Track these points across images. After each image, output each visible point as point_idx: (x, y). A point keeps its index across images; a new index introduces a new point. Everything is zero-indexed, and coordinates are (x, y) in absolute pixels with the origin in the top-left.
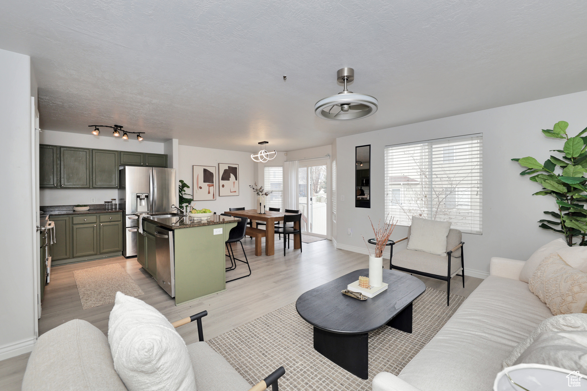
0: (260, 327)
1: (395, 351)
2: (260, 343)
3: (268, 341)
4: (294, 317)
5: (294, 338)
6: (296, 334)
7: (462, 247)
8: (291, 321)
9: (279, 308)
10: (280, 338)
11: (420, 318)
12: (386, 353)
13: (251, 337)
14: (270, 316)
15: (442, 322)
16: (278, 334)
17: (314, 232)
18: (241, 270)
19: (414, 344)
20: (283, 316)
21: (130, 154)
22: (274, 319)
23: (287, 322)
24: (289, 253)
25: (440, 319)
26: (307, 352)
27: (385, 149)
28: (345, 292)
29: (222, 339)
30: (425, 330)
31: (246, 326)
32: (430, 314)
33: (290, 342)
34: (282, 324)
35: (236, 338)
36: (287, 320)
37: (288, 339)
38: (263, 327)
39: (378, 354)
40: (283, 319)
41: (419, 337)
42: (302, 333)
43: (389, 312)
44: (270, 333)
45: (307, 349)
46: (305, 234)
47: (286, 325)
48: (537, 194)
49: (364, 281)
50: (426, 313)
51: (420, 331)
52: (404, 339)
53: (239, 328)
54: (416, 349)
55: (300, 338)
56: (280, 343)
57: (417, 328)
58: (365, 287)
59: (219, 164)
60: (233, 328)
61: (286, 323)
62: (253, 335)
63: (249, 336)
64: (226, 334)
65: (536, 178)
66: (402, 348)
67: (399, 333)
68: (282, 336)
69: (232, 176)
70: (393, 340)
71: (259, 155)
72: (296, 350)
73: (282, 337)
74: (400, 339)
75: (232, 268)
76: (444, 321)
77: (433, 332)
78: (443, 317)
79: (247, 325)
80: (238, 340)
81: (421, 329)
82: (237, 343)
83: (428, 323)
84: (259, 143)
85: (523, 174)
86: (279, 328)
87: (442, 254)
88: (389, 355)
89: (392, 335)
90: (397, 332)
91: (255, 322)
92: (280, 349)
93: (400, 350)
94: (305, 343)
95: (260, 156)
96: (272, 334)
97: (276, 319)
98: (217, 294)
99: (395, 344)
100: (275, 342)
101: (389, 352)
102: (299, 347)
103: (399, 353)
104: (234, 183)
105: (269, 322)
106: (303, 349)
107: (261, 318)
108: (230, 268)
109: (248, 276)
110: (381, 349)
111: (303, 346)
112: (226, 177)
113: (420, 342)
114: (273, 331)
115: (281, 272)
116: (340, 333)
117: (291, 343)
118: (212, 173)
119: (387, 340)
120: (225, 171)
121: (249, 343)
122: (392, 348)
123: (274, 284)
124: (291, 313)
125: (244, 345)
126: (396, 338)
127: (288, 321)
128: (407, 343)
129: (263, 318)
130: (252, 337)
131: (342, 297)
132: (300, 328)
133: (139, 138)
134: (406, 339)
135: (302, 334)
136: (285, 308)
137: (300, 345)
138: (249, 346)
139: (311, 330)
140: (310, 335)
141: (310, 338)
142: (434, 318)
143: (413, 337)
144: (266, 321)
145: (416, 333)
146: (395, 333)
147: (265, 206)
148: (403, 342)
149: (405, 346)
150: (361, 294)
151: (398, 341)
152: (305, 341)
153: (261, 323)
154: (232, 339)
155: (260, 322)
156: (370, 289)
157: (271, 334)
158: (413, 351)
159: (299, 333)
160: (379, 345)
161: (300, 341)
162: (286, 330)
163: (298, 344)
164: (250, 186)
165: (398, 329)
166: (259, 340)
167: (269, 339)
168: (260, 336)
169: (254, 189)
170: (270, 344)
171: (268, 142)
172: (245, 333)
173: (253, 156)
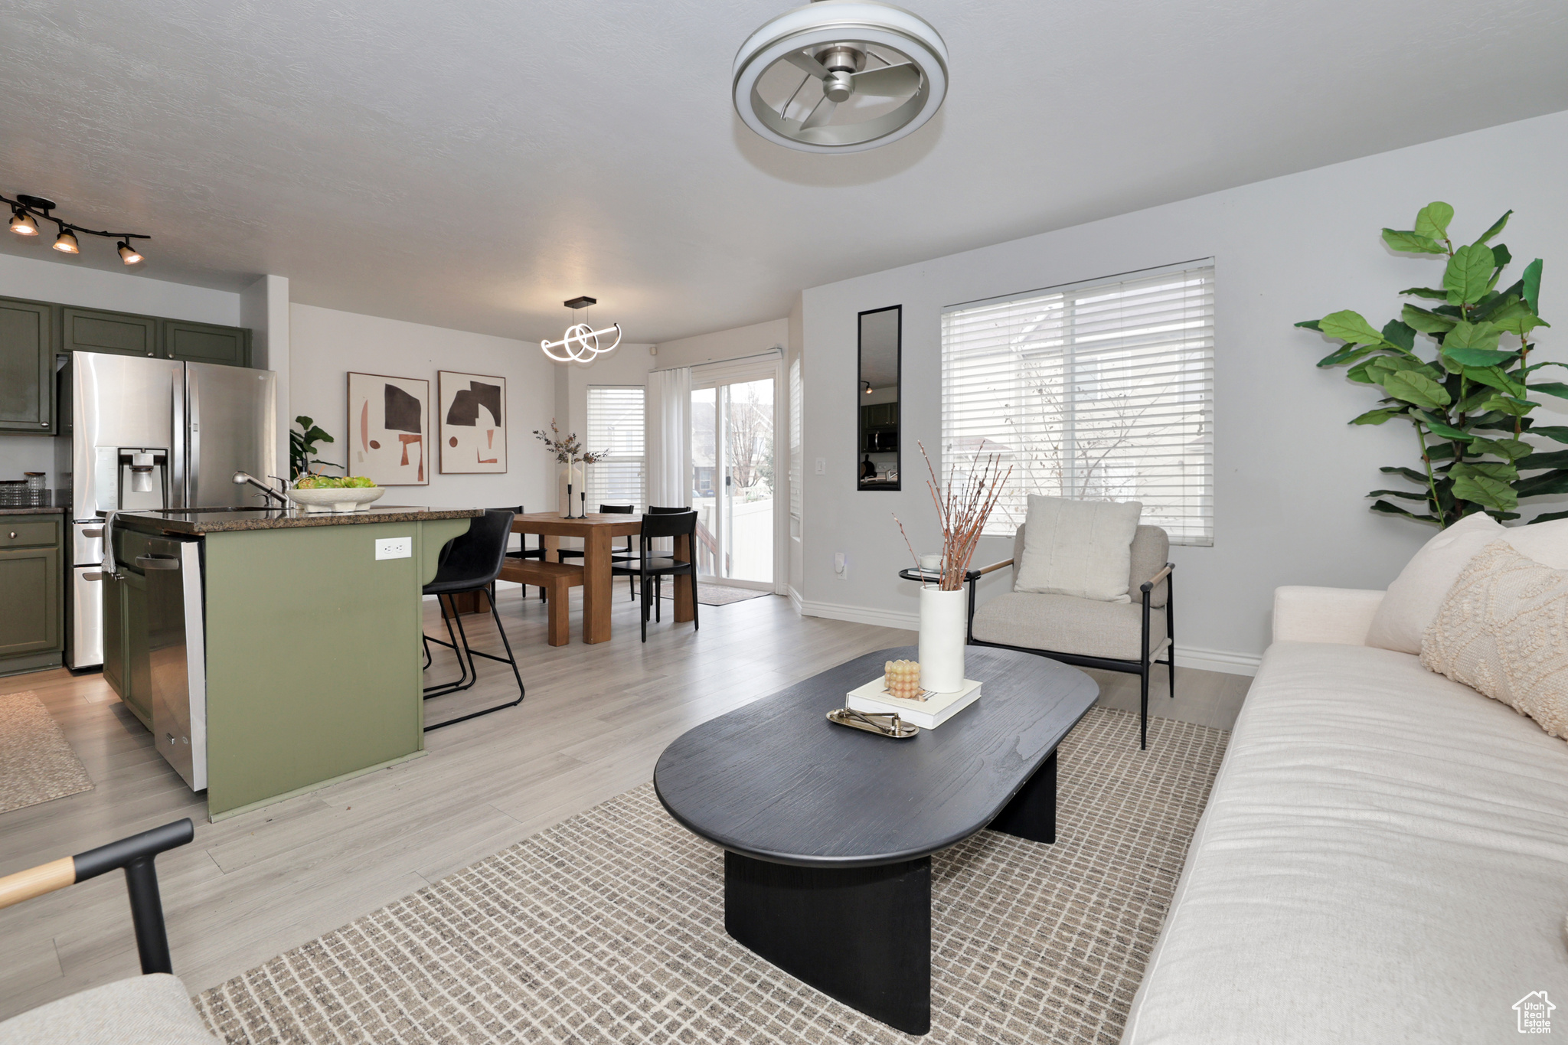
0: (526, 873)
1: (1010, 909)
2: (518, 931)
3: (552, 922)
4: (659, 826)
5: (653, 899)
6: (662, 885)
7: (1169, 577)
8: (649, 839)
9: (609, 798)
10: (600, 904)
11: (1069, 792)
12: (983, 920)
13: (484, 915)
14: (570, 830)
15: (1137, 800)
16: (594, 893)
17: (737, 575)
18: (494, 686)
19: (1068, 877)
20: (621, 823)
21: (101, 316)
22: (584, 838)
23: (631, 845)
24: (658, 632)
25: (1131, 791)
26: (699, 947)
27: (943, 317)
28: (840, 716)
29: (363, 933)
30: (1092, 828)
31: (473, 872)
32: (1096, 778)
33: (636, 917)
34: (612, 852)
35: (423, 923)
36: (631, 836)
37: (631, 907)
38: (539, 872)
39: (955, 929)
40: (619, 836)
41: (1079, 854)
42: (683, 878)
43: (1002, 770)
44: (563, 891)
45: (699, 938)
46: (711, 584)
47: (629, 854)
48: (1361, 420)
49: (904, 674)
50: (1085, 776)
51: (1079, 832)
52: (1035, 865)
53: (444, 881)
54: (1077, 895)
55: (674, 897)
56: (597, 924)
57: (1067, 826)
58: (907, 694)
59: (439, 372)
60: (422, 885)
61: (628, 849)
62: (496, 904)
63: (478, 909)
64: (387, 911)
65: (1367, 369)
66: (1031, 896)
67: (1014, 844)
68: (607, 898)
69: (483, 411)
70: (998, 872)
71: (566, 341)
72: (656, 945)
73: (607, 900)
74: (1021, 864)
75: (460, 685)
76: (1143, 794)
77: (1119, 832)
78: (1138, 782)
79: (480, 868)
80: (432, 931)
81: (1082, 827)
82: (422, 943)
83: (1096, 804)
84: (568, 304)
85: (1326, 363)
86: (599, 868)
87: (1120, 597)
88: (993, 927)
89: (994, 854)
90: (1008, 842)
91: (513, 854)
92: (596, 951)
93: (1026, 905)
94: (692, 916)
95: (570, 344)
96: (572, 894)
97: (595, 837)
98: (389, 768)
99: (1009, 883)
100: (580, 923)
101: (991, 918)
102: (671, 932)
103: (1025, 916)
104: (490, 433)
105: (565, 849)
106: (685, 938)
107: (536, 837)
108: (457, 684)
109: (515, 704)
110: (962, 907)
111: (685, 926)
112: (463, 412)
113: (1085, 868)
114: (577, 882)
115: (628, 686)
116: (825, 866)
117: (641, 920)
118: (417, 402)
119: (978, 872)
120: (461, 396)
121: (475, 938)
122: (1000, 898)
123: (602, 722)
124: (648, 813)
125: (452, 950)
126: (1007, 864)
127: (638, 840)
128: (1045, 876)
129: (544, 837)
130: (491, 912)
131: (830, 734)
132: (679, 862)
133: (126, 251)
134: (1041, 863)
135: (682, 884)
136: (631, 796)
137: (673, 924)
138: (472, 949)
139: (716, 863)
140: (713, 882)
141: (713, 894)
142: (1112, 789)
143: (1061, 856)
144: (555, 848)
145: (1066, 841)
146: (1003, 847)
147: (583, 495)
148: (1033, 875)
149: (1041, 887)
150: (897, 718)
151: (1016, 873)
152: (693, 909)
153: (535, 856)
154: (405, 930)
155: (530, 852)
156: (926, 700)
157: (568, 894)
158: (1069, 905)
159: (672, 879)
160: (956, 894)
161: (674, 911)
162: (627, 872)
163: (668, 921)
164: (536, 432)
165: (1011, 834)
166: (515, 920)
167: (556, 915)
168: (521, 907)
169: (548, 443)
170: (556, 932)
171: (594, 301)
172: (467, 900)
173: (548, 346)
